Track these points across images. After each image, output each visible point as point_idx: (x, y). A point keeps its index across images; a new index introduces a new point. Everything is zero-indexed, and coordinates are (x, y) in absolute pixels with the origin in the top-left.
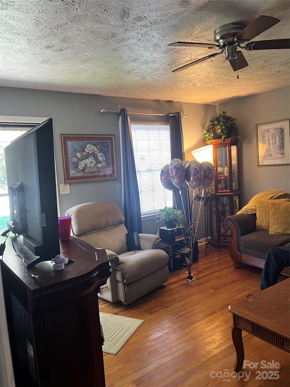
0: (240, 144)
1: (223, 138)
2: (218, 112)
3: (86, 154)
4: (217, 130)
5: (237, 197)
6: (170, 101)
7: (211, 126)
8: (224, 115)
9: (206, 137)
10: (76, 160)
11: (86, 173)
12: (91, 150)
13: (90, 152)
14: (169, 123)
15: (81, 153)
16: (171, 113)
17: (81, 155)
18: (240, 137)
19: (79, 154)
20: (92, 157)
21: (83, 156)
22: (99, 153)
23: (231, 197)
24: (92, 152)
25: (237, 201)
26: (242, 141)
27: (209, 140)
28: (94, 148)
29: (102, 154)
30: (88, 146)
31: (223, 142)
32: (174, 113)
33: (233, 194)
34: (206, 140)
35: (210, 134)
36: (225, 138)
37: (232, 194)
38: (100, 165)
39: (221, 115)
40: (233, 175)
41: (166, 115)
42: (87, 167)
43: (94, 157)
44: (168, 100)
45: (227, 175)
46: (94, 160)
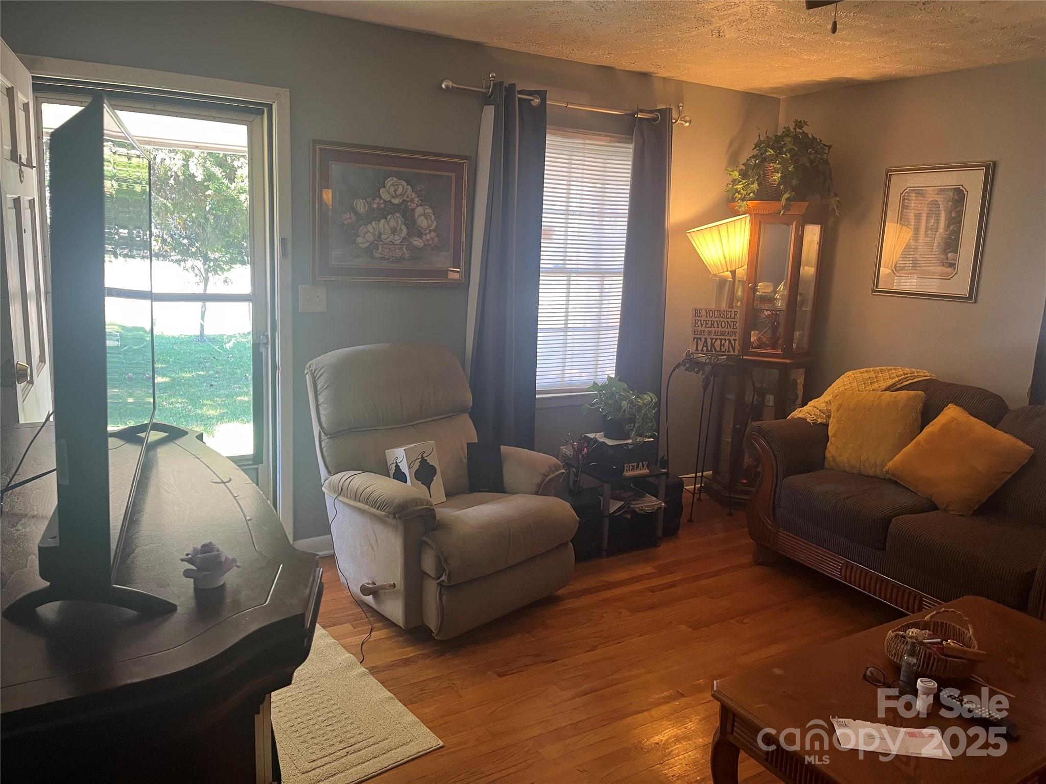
0: (831, 221)
1: (783, 201)
2: (784, 120)
3: (382, 206)
4: (771, 173)
5: (802, 371)
6: (645, 76)
7: (755, 161)
8: (798, 130)
9: (737, 191)
10: (350, 218)
11: (377, 259)
12: (397, 196)
13: (396, 201)
14: (632, 139)
15: (369, 199)
16: (641, 111)
17: (366, 205)
18: (833, 201)
19: (362, 204)
20: (400, 216)
21: (374, 209)
22: (421, 205)
23: (784, 370)
24: (401, 200)
25: (801, 381)
26: (839, 213)
27: (743, 200)
28: (407, 189)
29: (429, 211)
30: (389, 184)
31: (782, 213)
32: (651, 112)
33: (790, 363)
34: (736, 200)
35: (749, 184)
36: (791, 201)
37: (788, 361)
38: (420, 240)
39: (789, 130)
40: (797, 309)
41: (627, 114)
42: (383, 242)
43: (404, 216)
44: (639, 70)
45: (782, 306)
46: (405, 224)
